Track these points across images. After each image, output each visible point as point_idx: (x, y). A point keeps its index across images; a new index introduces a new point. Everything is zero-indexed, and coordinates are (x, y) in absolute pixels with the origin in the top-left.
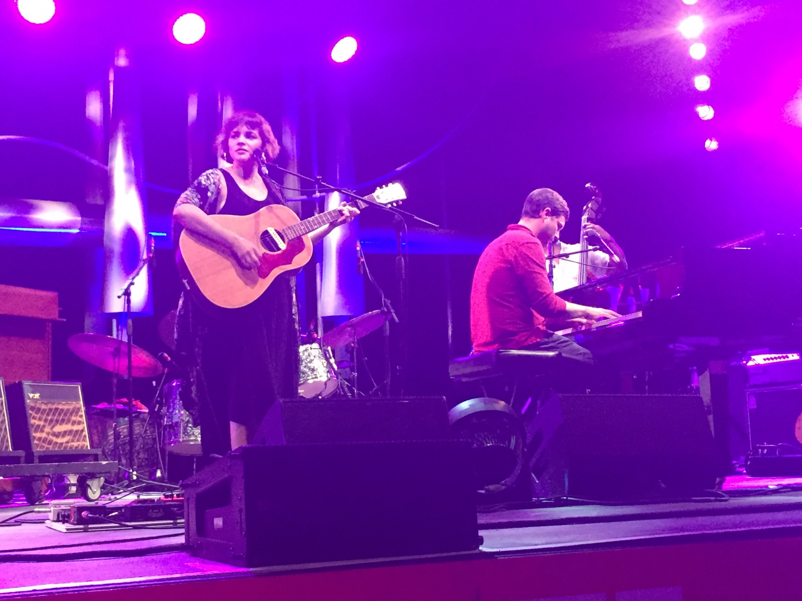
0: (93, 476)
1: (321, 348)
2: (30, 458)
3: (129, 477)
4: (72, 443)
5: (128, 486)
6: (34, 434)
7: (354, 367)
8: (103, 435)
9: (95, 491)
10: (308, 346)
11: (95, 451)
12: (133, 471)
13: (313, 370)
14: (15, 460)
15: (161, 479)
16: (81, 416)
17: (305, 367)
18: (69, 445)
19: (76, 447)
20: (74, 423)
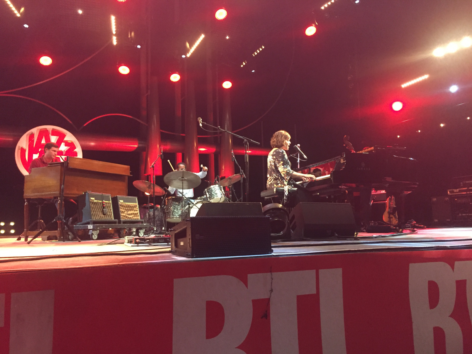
0: (141, 229)
1: (219, 187)
2: (120, 222)
3: (153, 229)
4: (134, 218)
5: (153, 232)
6: (121, 214)
7: (230, 193)
8: (145, 215)
9: (141, 234)
10: (214, 186)
11: (142, 220)
12: (155, 227)
13: (216, 194)
14: (115, 223)
15: (164, 230)
16: (137, 208)
17: (213, 193)
18: (133, 218)
19: (135, 219)
20: (135, 211)
